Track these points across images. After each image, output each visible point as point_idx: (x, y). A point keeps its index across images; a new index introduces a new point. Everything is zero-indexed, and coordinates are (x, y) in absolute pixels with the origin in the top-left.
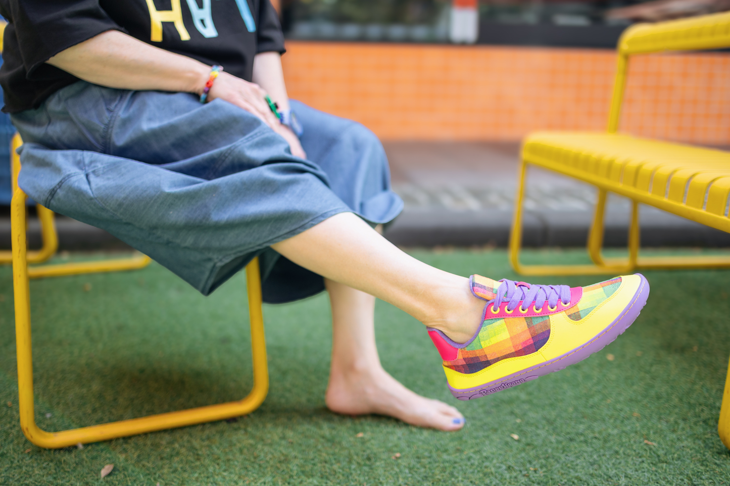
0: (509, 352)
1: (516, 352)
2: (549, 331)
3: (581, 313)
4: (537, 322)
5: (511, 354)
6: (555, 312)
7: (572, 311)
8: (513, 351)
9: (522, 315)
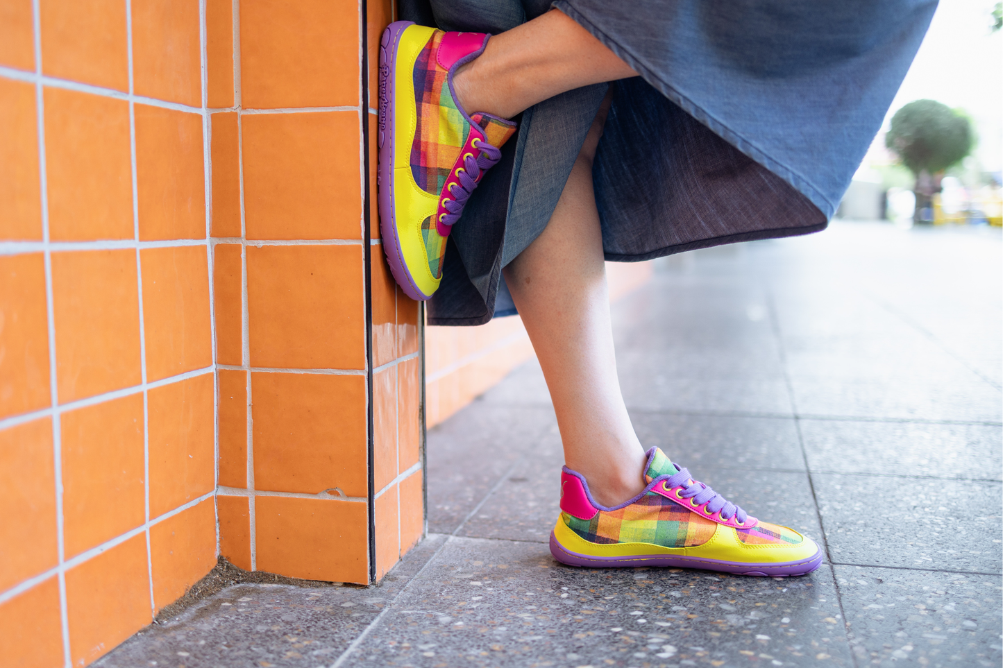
0: (423, 132)
1: (420, 141)
2: (425, 188)
3: (426, 230)
4: (440, 180)
5: (420, 134)
6: (440, 203)
7: (433, 222)
8: (423, 139)
9: (455, 168)
